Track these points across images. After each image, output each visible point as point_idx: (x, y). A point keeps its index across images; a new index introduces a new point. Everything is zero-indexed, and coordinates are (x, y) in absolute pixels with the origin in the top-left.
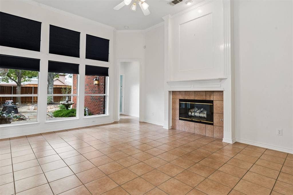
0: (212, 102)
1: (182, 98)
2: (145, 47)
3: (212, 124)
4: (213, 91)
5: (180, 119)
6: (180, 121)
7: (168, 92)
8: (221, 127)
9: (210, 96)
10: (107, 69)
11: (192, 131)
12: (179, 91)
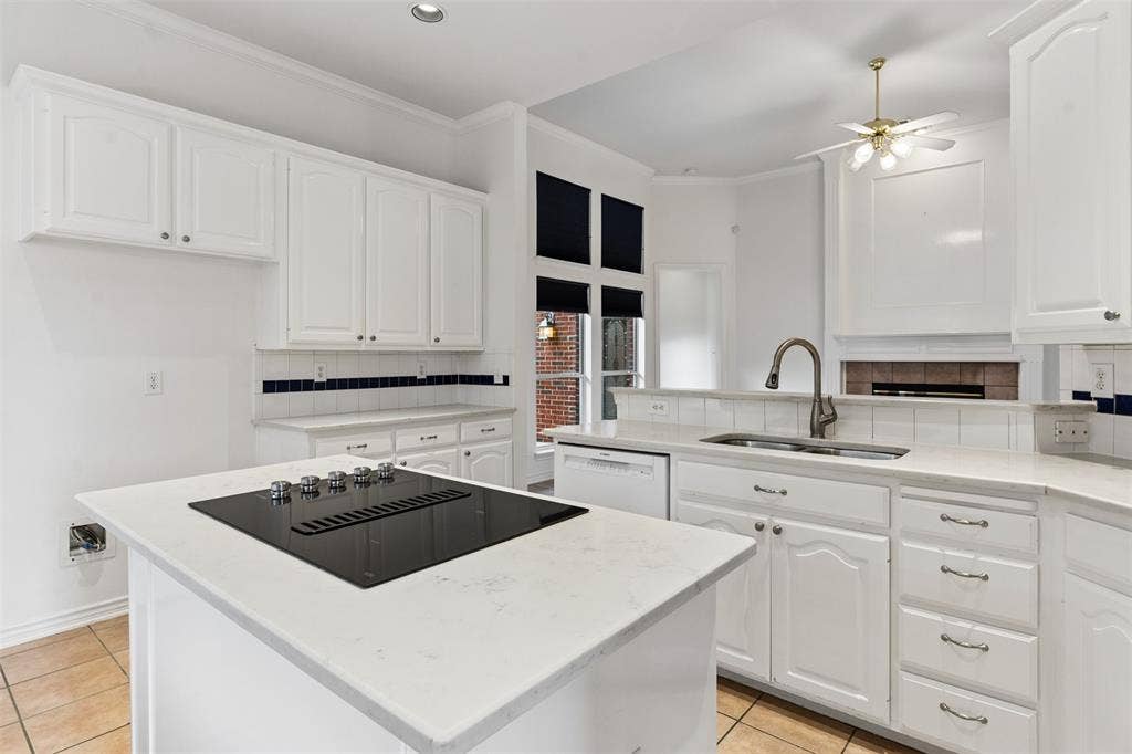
0: (979, 388)
1: (882, 381)
2: (735, 229)
4: (984, 364)
7: (839, 364)
10: (637, 295)
12: (873, 363)
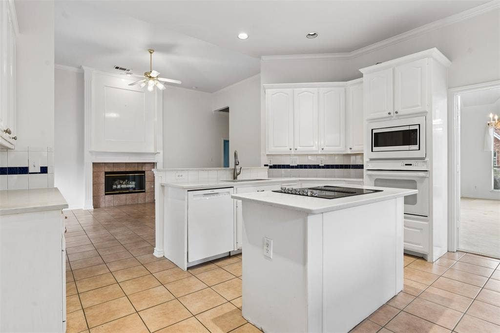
0: (144, 172)
3: (144, 192)
4: (145, 163)
5: (106, 194)
6: (106, 196)
8: (153, 191)
9: (142, 167)
11: (123, 203)
12: (105, 163)
